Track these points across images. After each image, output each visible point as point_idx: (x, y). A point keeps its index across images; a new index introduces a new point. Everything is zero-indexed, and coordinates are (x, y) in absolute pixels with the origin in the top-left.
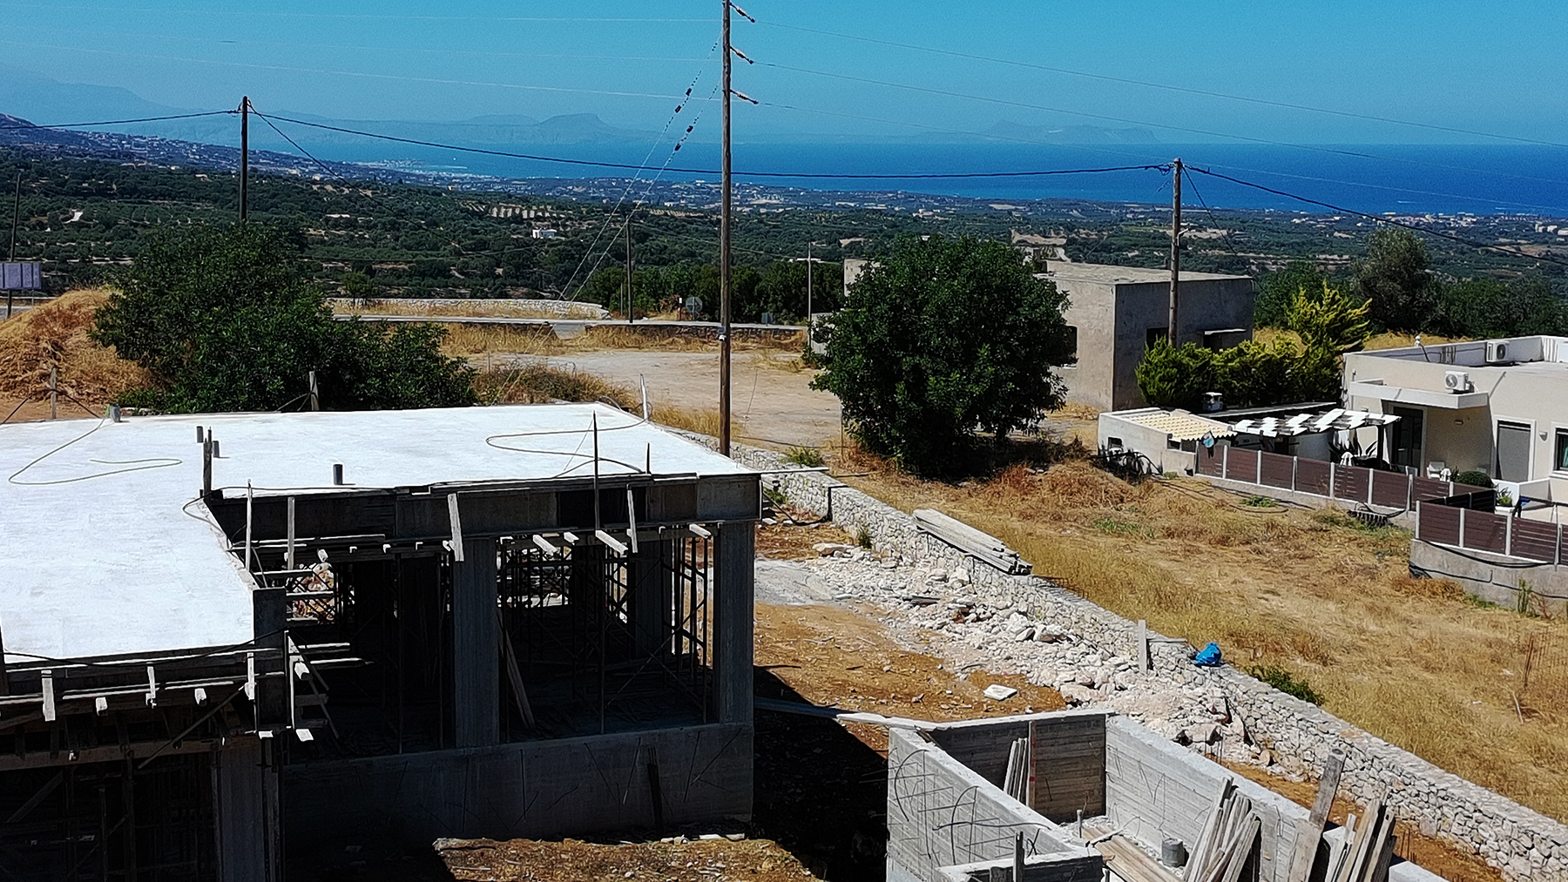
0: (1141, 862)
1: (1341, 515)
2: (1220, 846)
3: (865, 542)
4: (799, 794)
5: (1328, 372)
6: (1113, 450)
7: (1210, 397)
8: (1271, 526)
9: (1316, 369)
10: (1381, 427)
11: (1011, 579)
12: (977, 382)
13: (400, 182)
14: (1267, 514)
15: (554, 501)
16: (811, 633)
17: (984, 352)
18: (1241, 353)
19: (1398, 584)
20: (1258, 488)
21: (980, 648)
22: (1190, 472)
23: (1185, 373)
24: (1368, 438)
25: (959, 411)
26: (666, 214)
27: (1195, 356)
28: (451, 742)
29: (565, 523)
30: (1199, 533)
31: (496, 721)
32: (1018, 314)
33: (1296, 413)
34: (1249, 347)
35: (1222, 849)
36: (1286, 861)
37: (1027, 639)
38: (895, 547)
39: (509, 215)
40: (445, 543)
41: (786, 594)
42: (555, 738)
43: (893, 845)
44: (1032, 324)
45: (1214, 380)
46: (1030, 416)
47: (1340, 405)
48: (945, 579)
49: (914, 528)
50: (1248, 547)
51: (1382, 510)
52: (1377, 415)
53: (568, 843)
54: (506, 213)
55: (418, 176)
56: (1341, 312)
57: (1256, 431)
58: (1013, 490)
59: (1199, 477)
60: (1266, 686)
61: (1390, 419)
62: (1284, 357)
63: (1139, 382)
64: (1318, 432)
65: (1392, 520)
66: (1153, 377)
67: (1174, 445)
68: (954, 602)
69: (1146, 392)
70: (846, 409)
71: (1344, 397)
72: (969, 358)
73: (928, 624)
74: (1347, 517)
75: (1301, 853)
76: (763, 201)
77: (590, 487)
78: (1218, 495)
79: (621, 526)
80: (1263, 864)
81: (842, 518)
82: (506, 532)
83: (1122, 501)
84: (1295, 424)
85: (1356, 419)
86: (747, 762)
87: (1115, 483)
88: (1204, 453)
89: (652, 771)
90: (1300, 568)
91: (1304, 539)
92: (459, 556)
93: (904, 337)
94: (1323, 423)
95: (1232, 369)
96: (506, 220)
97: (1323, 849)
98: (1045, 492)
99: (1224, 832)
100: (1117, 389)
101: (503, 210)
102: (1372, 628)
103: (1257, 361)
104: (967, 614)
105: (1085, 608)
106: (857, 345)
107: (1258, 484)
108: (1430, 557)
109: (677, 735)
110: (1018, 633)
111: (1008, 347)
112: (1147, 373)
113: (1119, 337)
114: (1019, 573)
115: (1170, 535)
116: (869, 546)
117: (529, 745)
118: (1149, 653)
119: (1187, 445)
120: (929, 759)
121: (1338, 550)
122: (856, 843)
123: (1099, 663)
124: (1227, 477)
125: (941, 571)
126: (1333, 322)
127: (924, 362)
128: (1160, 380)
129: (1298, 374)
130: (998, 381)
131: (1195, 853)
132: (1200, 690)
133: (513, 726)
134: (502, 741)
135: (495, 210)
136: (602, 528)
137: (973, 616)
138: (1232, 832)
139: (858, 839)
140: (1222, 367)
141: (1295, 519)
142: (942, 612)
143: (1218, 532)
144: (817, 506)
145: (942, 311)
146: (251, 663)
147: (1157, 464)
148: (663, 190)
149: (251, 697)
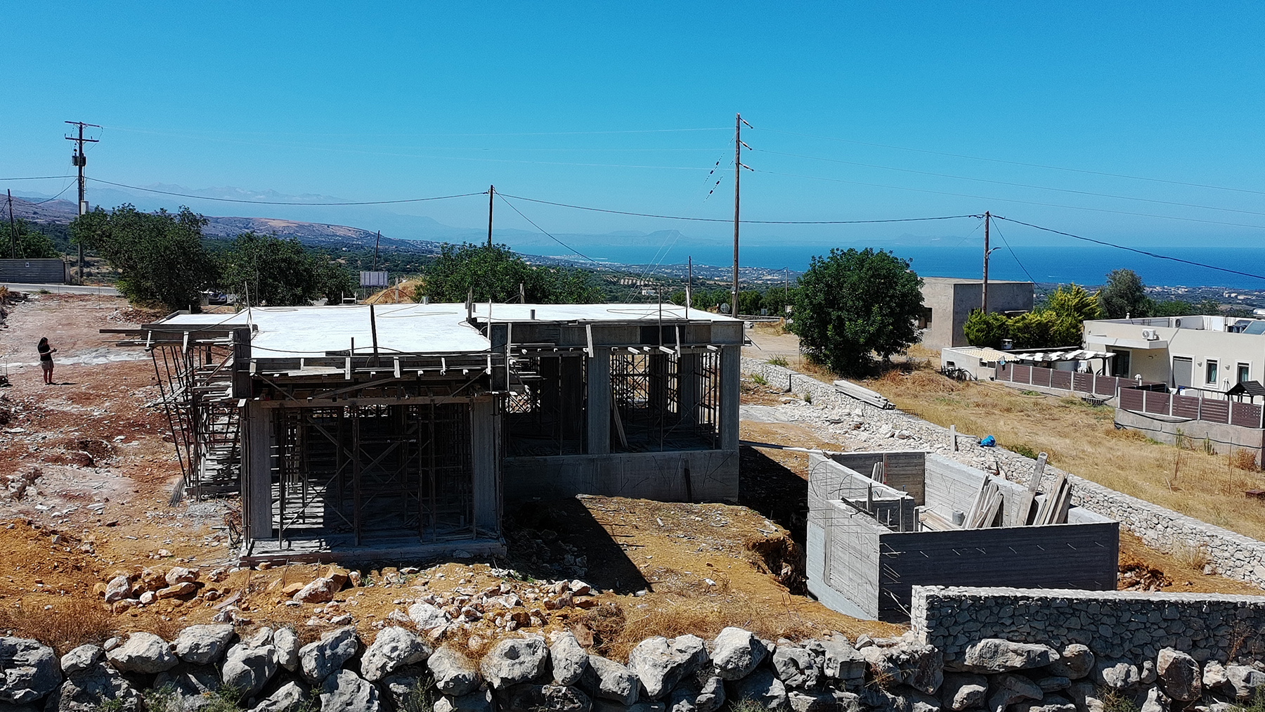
0: (940, 520)
1: (1078, 400)
2: (982, 509)
3: (808, 400)
4: (763, 493)
5: (1074, 331)
6: (950, 368)
7: (1006, 342)
8: (1036, 404)
9: (1068, 329)
10: (1104, 359)
11: (884, 412)
12: (871, 325)
13: (572, 265)
14: (1033, 399)
15: (639, 330)
16: (776, 433)
17: (875, 308)
18: (1024, 318)
19: (1108, 433)
20: (1030, 386)
21: (865, 441)
22: (992, 379)
23: (991, 328)
24: (1097, 366)
25: (862, 340)
26: (715, 283)
27: (997, 320)
28: (585, 451)
29: (644, 342)
30: (994, 406)
31: (608, 441)
32: (895, 289)
33: (1056, 351)
34: (1028, 316)
35: (983, 511)
36: (1015, 514)
37: (891, 437)
38: (824, 401)
39: (630, 283)
40: (584, 349)
41: (763, 418)
42: (638, 452)
43: (810, 515)
44: (904, 295)
45: (1008, 333)
46: (902, 346)
47: (1081, 348)
48: (849, 414)
49: (834, 390)
50: (1022, 414)
51: (1101, 397)
52: (1103, 352)
53: (642, 500)
54: (628, 282)
55: (582, 263)
56: (1082, 298)
57: (1031, 358)
58: (892, 384)
59: (997, 381)
60: (1019, 455)
61: (1109, 355)
62: (1049, 322)
63: (965, 332)
64: (1066, 360)
65: (1106, 402)
66: (973, 330)
67: (984, 364)
68: (853, 421)
69: (969, 338)
70: (801, 342)
71: (1084, 345)
72: (868, 312)
73: (838, 432)
74: (1081, 401)
75: (1023, 507)
76: (769, 277)
77: (657, 324)
78: (1008, 390)
79: (672, 345)
80: (1005, 518)
81: (796, 390)
82: (615, 344)
83: (952, 390)
84: (1054, 356)
85: (1089, 354)
86: (736, 471)
87: (949, 381)
88: (1001, 369)
89: (687, 472)
90: (1051, 424)
91: (1055, 411)
92: (591, 355)
93: (833, 302)
94: (1070, 356)
95: (1018, 328)
96: (629, 286)
97: (1034, 505)
98: (909, 385)
99: (984, 502)
100: (954, 341)
101: (627, 280)
102: (1090, 450)
103: (1032, 323)
104: (859, 428)
105: (923, 424)
106: (808, 305)
107: (1031, 384)
108: (1126, 418)
109: (699, 455)
110: (885, 434)
111: (890, 307)
112: (969, 328)
113: (955, 313)
114: (889, 409)
115: (978, 406)
116: (810, 402)
117: (625, 455)
118: (956, 443)
119: (991, 364)
120: (829, 465)
121: (1076, 416)
122: (792, 518)
123: (929, 447)
124: (1013, 381)
125: (848, 411)
126: (1077, 304)
127: (844, 314)
128: (977, 331)
129: (1057, 331)
130: (883, 325)
131: (968, 517)
132: (983, 459)
133: (616, 446)
134: (611, 453)
135: (622, 280)
136: (663, 345)
137: (863, 428)
138: (988, 502)
139: (794, 516)
140: (1013, 325)
141: (1051, 401)
142: (845, 426)
143: (1006, 406)
144: (784, 385)
145: (854, 287)
146: (489, 359)
147: (975, 376)
148: (714, 271)
149: (489, 373)
